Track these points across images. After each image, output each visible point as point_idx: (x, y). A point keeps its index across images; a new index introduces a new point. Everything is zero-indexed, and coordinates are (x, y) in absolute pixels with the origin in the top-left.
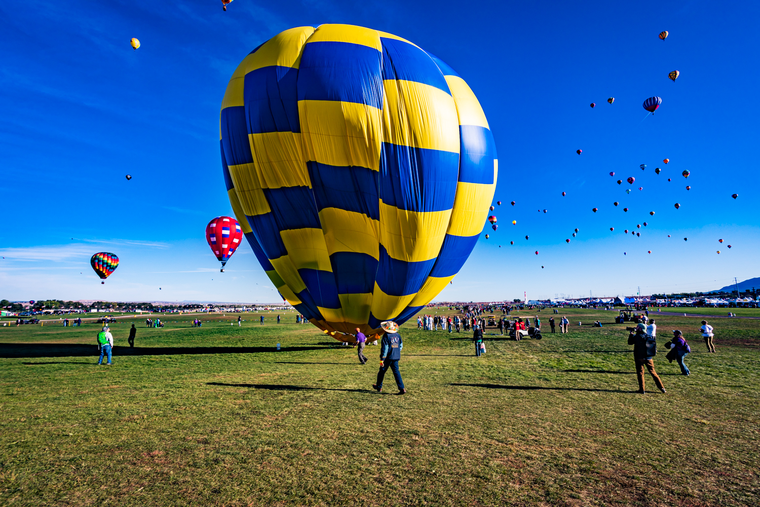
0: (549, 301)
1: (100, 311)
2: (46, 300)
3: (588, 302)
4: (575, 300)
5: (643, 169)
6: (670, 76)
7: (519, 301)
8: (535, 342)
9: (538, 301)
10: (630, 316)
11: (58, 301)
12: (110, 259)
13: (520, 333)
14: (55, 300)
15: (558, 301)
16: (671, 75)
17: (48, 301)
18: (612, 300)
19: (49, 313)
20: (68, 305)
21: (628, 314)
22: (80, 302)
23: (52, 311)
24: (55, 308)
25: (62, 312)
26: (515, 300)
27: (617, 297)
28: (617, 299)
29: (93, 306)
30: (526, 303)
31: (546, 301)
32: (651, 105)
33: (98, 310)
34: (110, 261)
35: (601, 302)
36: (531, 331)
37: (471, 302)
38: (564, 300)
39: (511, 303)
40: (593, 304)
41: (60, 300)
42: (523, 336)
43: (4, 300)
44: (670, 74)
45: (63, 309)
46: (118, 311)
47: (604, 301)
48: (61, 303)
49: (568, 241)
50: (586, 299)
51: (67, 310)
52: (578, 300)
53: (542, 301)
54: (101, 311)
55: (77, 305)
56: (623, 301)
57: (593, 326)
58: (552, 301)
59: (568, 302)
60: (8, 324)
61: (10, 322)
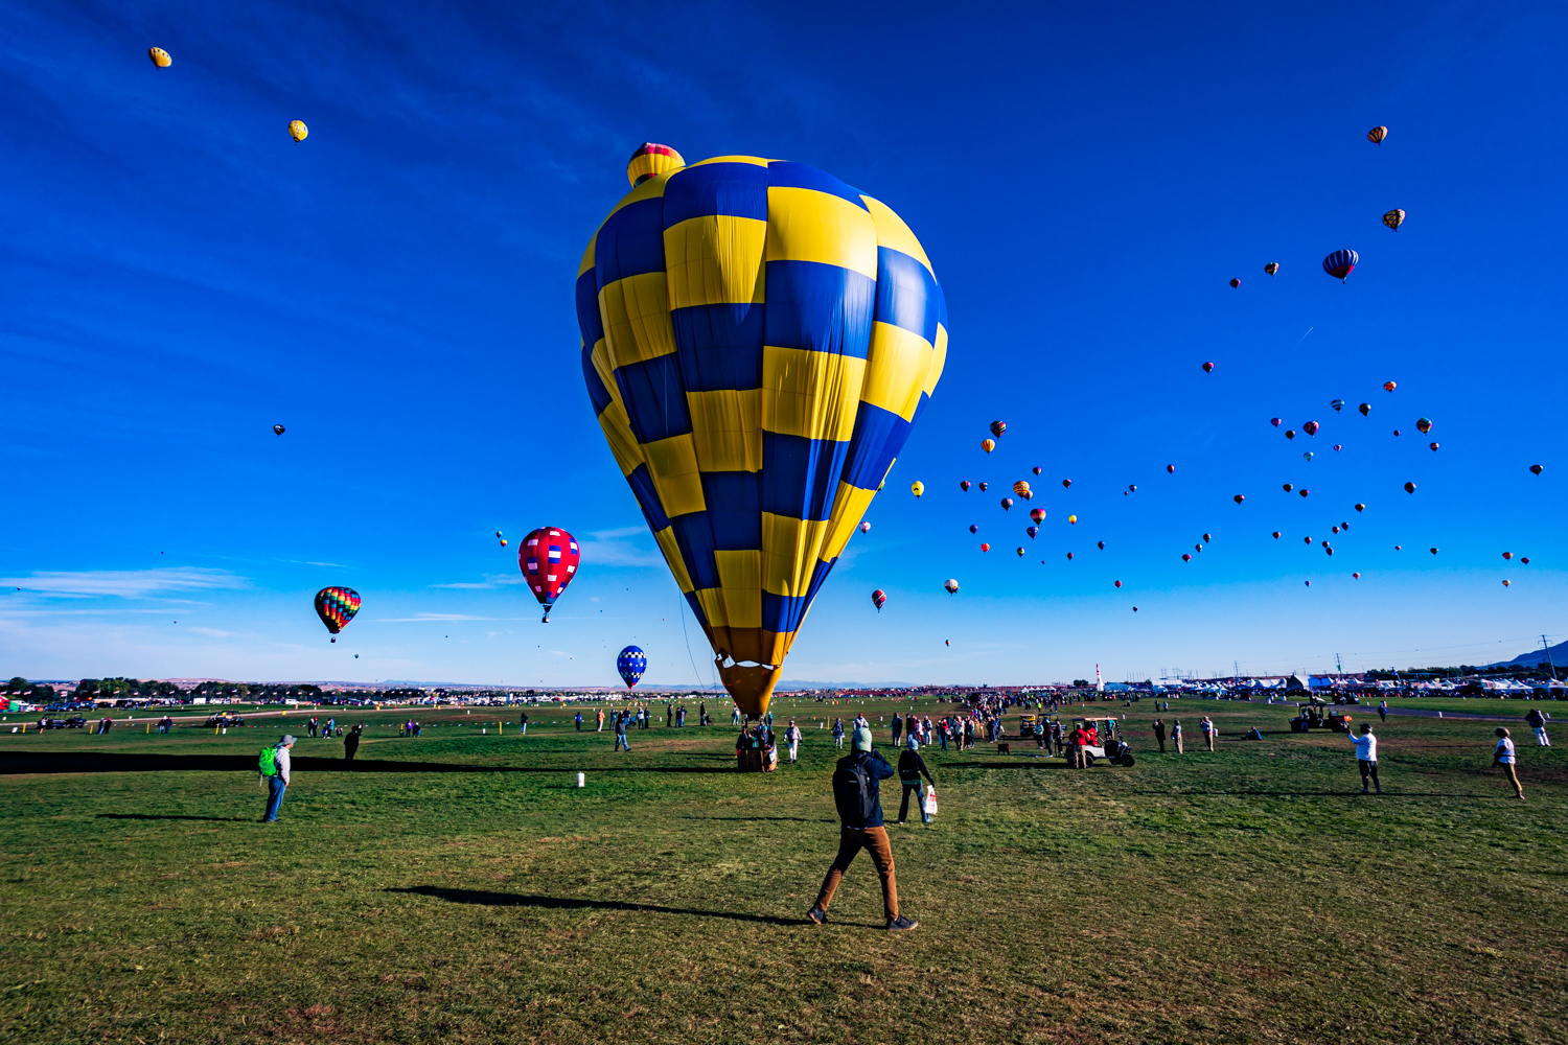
0: (1148, 684)
1: (211, 701)
2: (102, 679)
3: (1231, 686)
4: (1203, 682)
5: (1338, 409)
6: (1387, 221)
7: (1084, 683)
8: (1119, 772)
9: (1126, 683)
10: (1321, 716)
11: (127, 680)
12: (349, 598)
13: (1088, 753)
14: (121, 679)
15: (1168, 683)
16: (1388, 218)
17: (106, 679)
18: (1281, 682)
19: (108, 705)
20: (148, 688)
21: (1318, 712)
22: (172, 682)
23: (113, 701)
24: (121, 695)
25: (134, 703)
26: (1076, 682)
27: (1293, 677)
28: (1292, 680)
29: (197, 692)
30: (1101, 687)
31: (1141, 685)
32: (1339, 266)
33: (208, 700)
34: (348, 603)
35: (1259, 686)
36: (1111, 748)
37: (985, 687)
38: (1179, 682)
39: (1069, 687)
40: (1242, 690)
41: (131, 678)
42: (1095, 758)
43: (16, 679)
44: (1385, 216)
45: (135, 696)
46: (249, 703)
47: (1265, 684)
48: (133, 683)
49: (1186, 558)
50: (1225, 680)
51: (144, 700)
52: (1209, 682)
53: (1133, 685)
54: (214, 701)
55: (165, 689)
56: (1305, 683)
57: (1243, 739)
58: (1154, 683)
59: (1189, 686)
60: (20, 728)
61: (25, 724)
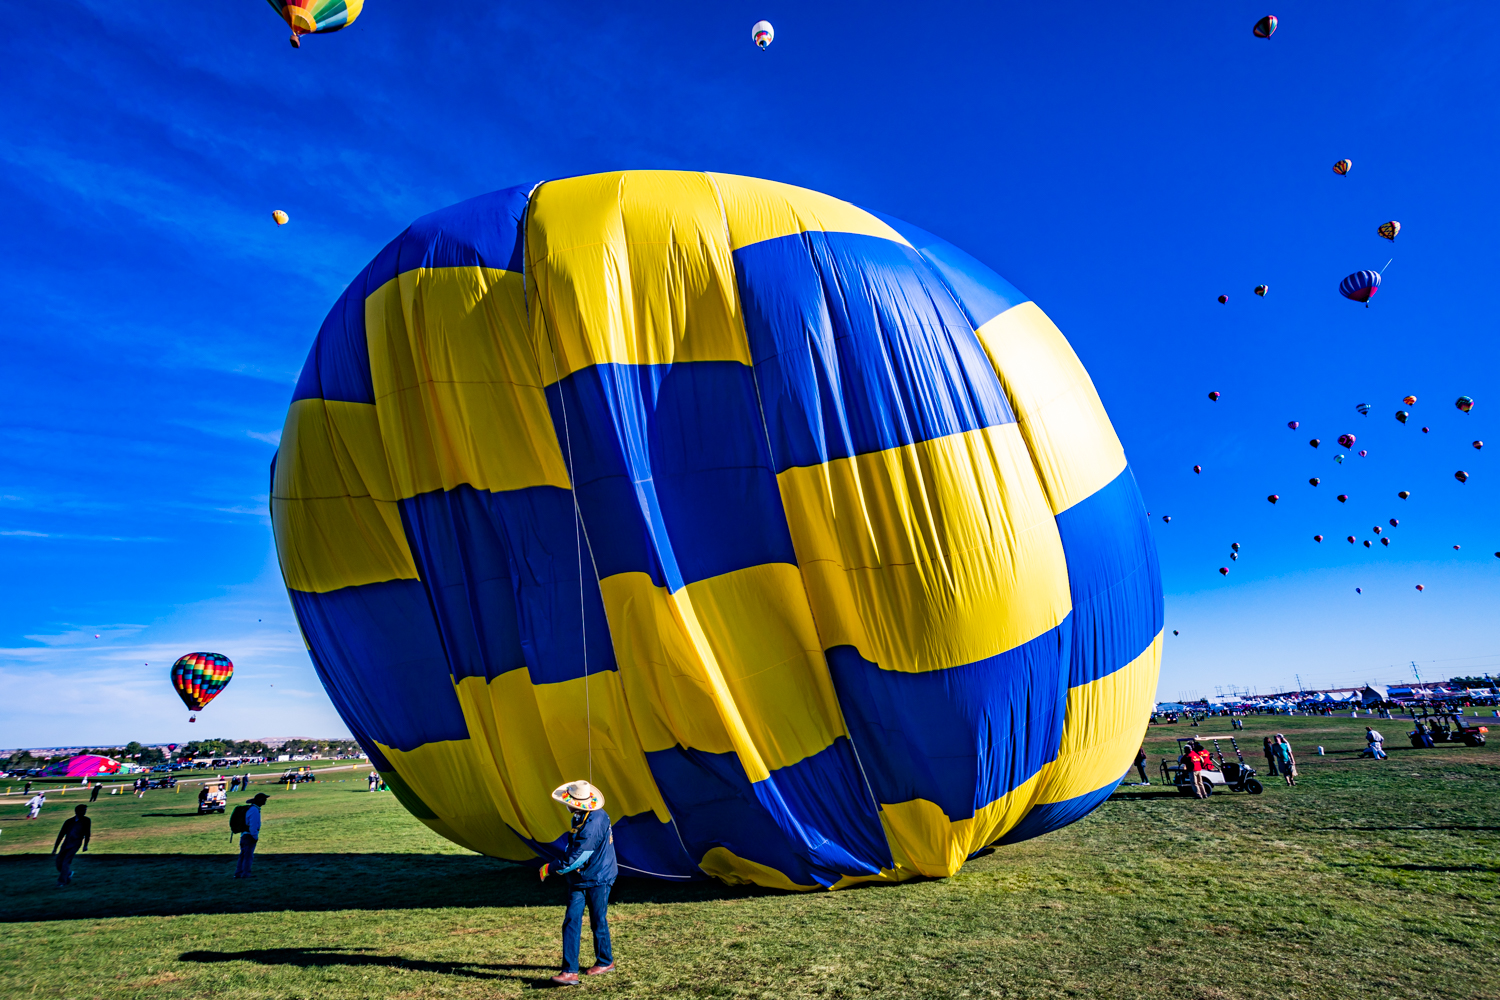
0: (1204, 702)
2: (203, 741)
3: (1296, 701)
4: (1264, 698)
5: (1365, 413)
6: (1383, 233)
9: (1180, 703)
11: (223, 741)
12: (210, 666)
13: (1205, 779)
14: (218, 740)
15: (1225, 701)
16: (1383, 230)
17: (206, 741)
18: (1355, 695)
19: (204, 765)
20: (240, 748)
23: (209, 761)
24: (217, 755)
25: (227, 762)
27: (1368, 688)
28: (1368, 692)
31: (1196, 704)
32: (1358, 289)
33: (291, 756)
34: (209, 672)
35: (1328, 699)
36: (1230, 771)
38: (1237, 699)
40: (1314, 705)
41: (228, 739)
42: (1213, 785)
45: (228, 756)
46: (327, 758)
47: (1336, 697)
48: (229, 744)
49: (1223, 571)
50: (1288, 695)
51: (236, 759)
52: (1272, 697)
54: (296, 758)
55: (255, 748)
56: (1384, 696)
58: (1210, 702)
59: (1249, 702)
60: (119, 789)
